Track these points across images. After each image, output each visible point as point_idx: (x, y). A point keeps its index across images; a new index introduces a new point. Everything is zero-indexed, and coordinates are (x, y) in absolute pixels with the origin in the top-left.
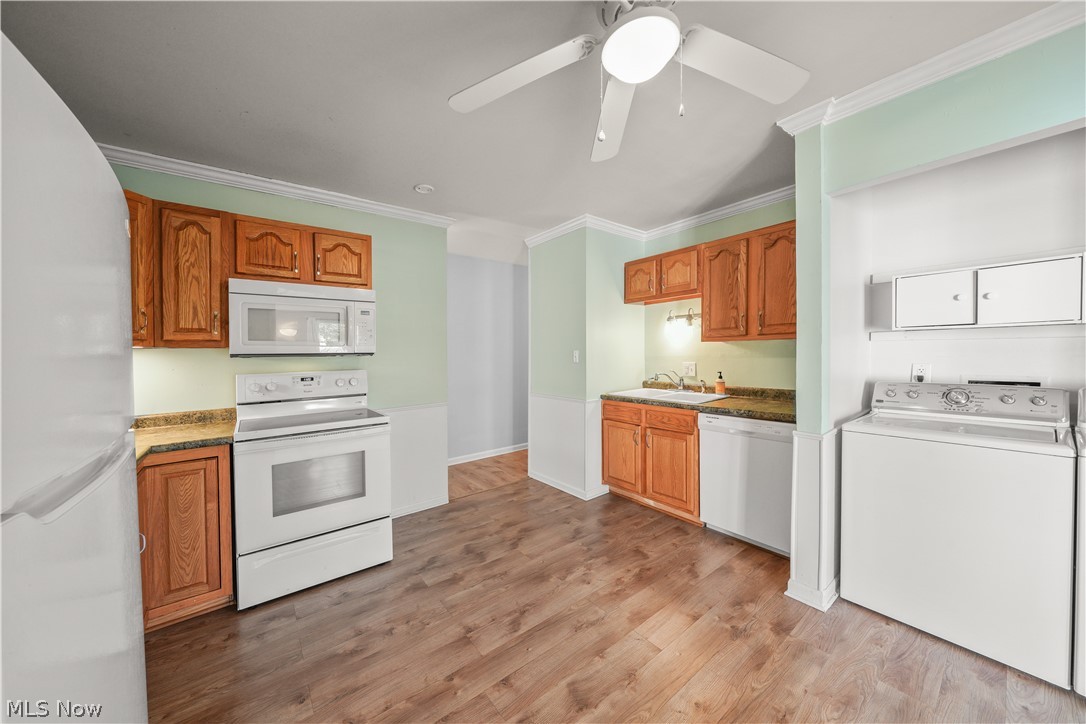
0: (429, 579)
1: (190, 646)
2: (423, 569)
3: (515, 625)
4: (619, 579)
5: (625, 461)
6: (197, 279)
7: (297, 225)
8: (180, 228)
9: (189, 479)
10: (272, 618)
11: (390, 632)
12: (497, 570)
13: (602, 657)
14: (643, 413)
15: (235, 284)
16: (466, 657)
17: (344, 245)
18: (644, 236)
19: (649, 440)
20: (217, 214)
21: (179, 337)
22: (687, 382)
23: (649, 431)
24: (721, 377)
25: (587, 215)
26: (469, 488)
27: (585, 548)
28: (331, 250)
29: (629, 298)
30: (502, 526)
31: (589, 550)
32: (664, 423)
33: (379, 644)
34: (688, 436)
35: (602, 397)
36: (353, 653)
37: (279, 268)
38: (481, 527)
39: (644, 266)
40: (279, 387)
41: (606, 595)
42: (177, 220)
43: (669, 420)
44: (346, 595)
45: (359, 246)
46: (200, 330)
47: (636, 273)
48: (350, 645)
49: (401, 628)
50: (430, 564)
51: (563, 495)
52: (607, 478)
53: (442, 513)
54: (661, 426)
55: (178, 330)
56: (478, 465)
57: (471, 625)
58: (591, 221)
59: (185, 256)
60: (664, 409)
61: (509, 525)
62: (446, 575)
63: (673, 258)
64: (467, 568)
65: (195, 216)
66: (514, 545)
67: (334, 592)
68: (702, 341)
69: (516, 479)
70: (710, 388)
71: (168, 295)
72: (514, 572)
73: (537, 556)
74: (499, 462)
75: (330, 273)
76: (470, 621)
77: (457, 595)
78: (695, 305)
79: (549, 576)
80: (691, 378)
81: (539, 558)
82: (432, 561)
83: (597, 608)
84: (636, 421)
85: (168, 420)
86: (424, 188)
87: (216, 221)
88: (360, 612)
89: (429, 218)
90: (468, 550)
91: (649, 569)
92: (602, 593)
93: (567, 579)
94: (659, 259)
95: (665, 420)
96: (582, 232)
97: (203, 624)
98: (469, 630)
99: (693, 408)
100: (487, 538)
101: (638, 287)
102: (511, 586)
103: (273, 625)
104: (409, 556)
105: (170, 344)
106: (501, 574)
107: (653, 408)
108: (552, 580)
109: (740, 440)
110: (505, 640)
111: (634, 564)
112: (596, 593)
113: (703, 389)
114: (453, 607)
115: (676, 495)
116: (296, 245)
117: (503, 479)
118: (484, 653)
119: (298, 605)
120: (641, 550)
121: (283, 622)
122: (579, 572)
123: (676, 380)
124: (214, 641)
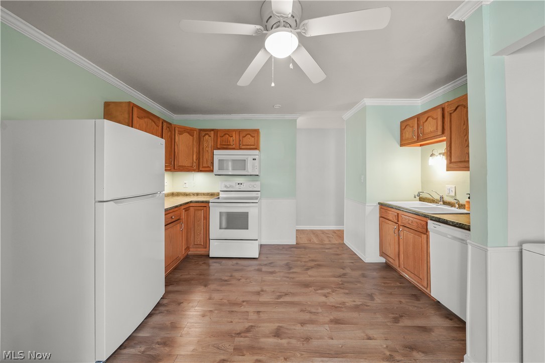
0: (264, 269)
1: (195, 262)
2: (265, 265)
3: (280, 297)
4: (344, 302)
5: (390, 244)
6: (207, 151)
7: (234, 130)
8: (204, 136)
9: (200, 212)
10: (215, 263)
11: (239, 280)
12: (291, 275)
13: (302, 326)
14: (399, 216)
15: (216, 152)
16: (254, 298)
17: (249, 134)
18: (419, 102)
19: (401, 234)
20: (213, 130)
21: (203, 169)
22: (447, 199)
23: (401, 228)
24: (469, 198)
25: (365, 99)
26: (310, 241)
27: (341, 283)
28: (245, 137)
29: (403, 143)
30: (310, 260)
31: (342, 284)
33: (233, 282)
34: (423, 235)
35: (379, 203)
36: (226, 281)
37: (229, 145)
38: (300, 257)
39: (410, 123)
40: (231, 186)
41: (330, 305)
42: (203, 133)
43: (412, 222)
44: (237, 264)
45: (255, 133)
46: (208, 167)
47: (405, 127)
48: (226, 278)
49: (243, 280)
50: (271, 264)
51: (354, 256)
52: (383, 254)
53: (290, 247)
54: (408, 225)
55: (203, 167)
56: (323, 232)
57: (264, 289)
58: (368, 102)
59: (205, 144)
60: (410, 215)
61: (313, 260)
62: (271, 270)
63: (426, 116)
64: (281, 270)
65: (207, 131)
66: (308, 269)
67: (235, 262)
68: (447, 170)
69: (337, 242)
70: (462, 205)
71: (201, 156)
72: (297, 279)
73: (314, 277)
74: (335, 233)
75: (245, 145)
76: (265, 288)
77: (269, 278)
78: (443, 147)
79: (311, 287)
80: (452, 197)
81: (314, 278)
82: (270, 263)
83: (320, 308)
84: (395, 220)
85: (204, 194)
86: (277, 106)
87: (212, 132)
88: (236, 270)
89: (288, 117)
90: (287, 264)
91: (367, 306)
92: (328, 303)
93: (318, 291)
94: (418, 117)
95: (410, 222)
96: (364, 109)
97: (201, 258)
98: (262, 291)
99: (426, 216)
100: (299, 263)
101: (407, 136)
102: (291, 283)
103: (215, 264)
104: (265, 258)
105: (201, 171)
106: (291, 278)
107: (404, 213)
108: (310, 288)
110: (272, 300)
111: (361, 300)
112: (326, 303)
113: (457, 206)
114: (264, 281)
115: (416, 273)
116: (234, 136)
117: (330, 241)
118: (260, 300)
119: (224, 261)
120: (373, 295)
121: (218, 264)
122: (325, 291)
123: (437, 197)
124: (201, 263)
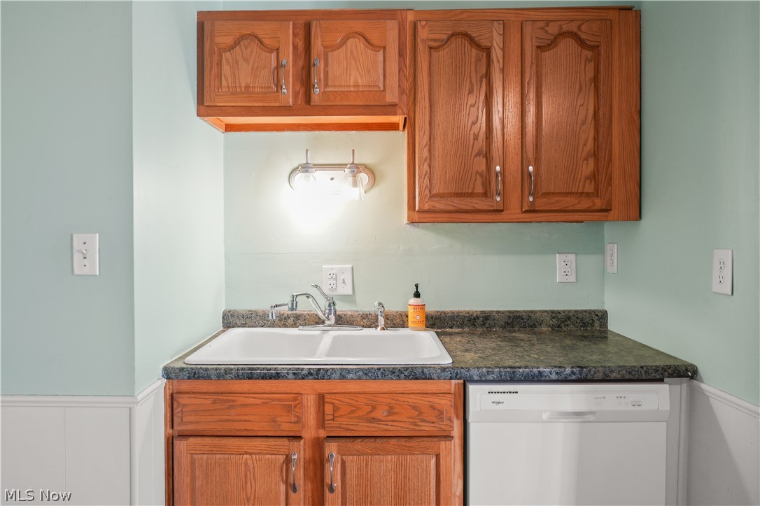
14: (310, 402)
19: (333, 471)
23: (332, 449)
24: (418, 294)
32: (374, 420)
34: (443, 444)
35: (166, 372)
39: (261, 30)
43: (391, 411)
54: (364, 428)
60: (372, 386)
63: (340, 26)
80: (349, 299)
84: (287, 427)
95: (381, 413)
99: (458, 375)
107: (338, 386)
109: (562, 432)
113: (381, 320)
